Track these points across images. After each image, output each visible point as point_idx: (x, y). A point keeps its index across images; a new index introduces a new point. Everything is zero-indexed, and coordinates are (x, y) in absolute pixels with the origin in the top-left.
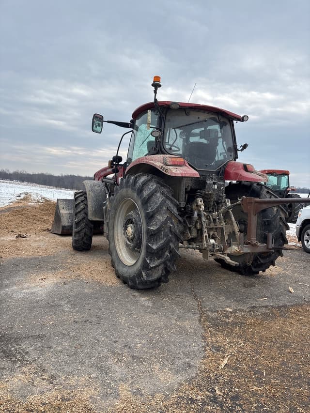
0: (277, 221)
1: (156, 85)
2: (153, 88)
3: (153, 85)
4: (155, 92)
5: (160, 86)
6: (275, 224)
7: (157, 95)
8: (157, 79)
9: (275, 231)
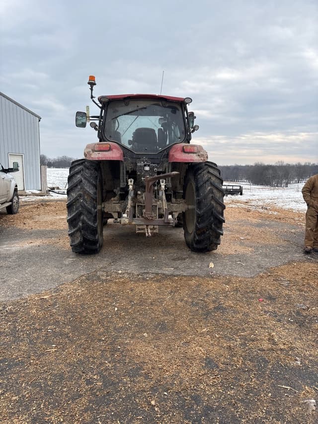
0: (208, 199)
1: (92, 84)
2: (89, 86)
3: (89, 83)
4: (92, 89)
5: (95, 84)
6: (206, 203)
7: (93, 92)
8: (92, 78)
9: (204, 209)
